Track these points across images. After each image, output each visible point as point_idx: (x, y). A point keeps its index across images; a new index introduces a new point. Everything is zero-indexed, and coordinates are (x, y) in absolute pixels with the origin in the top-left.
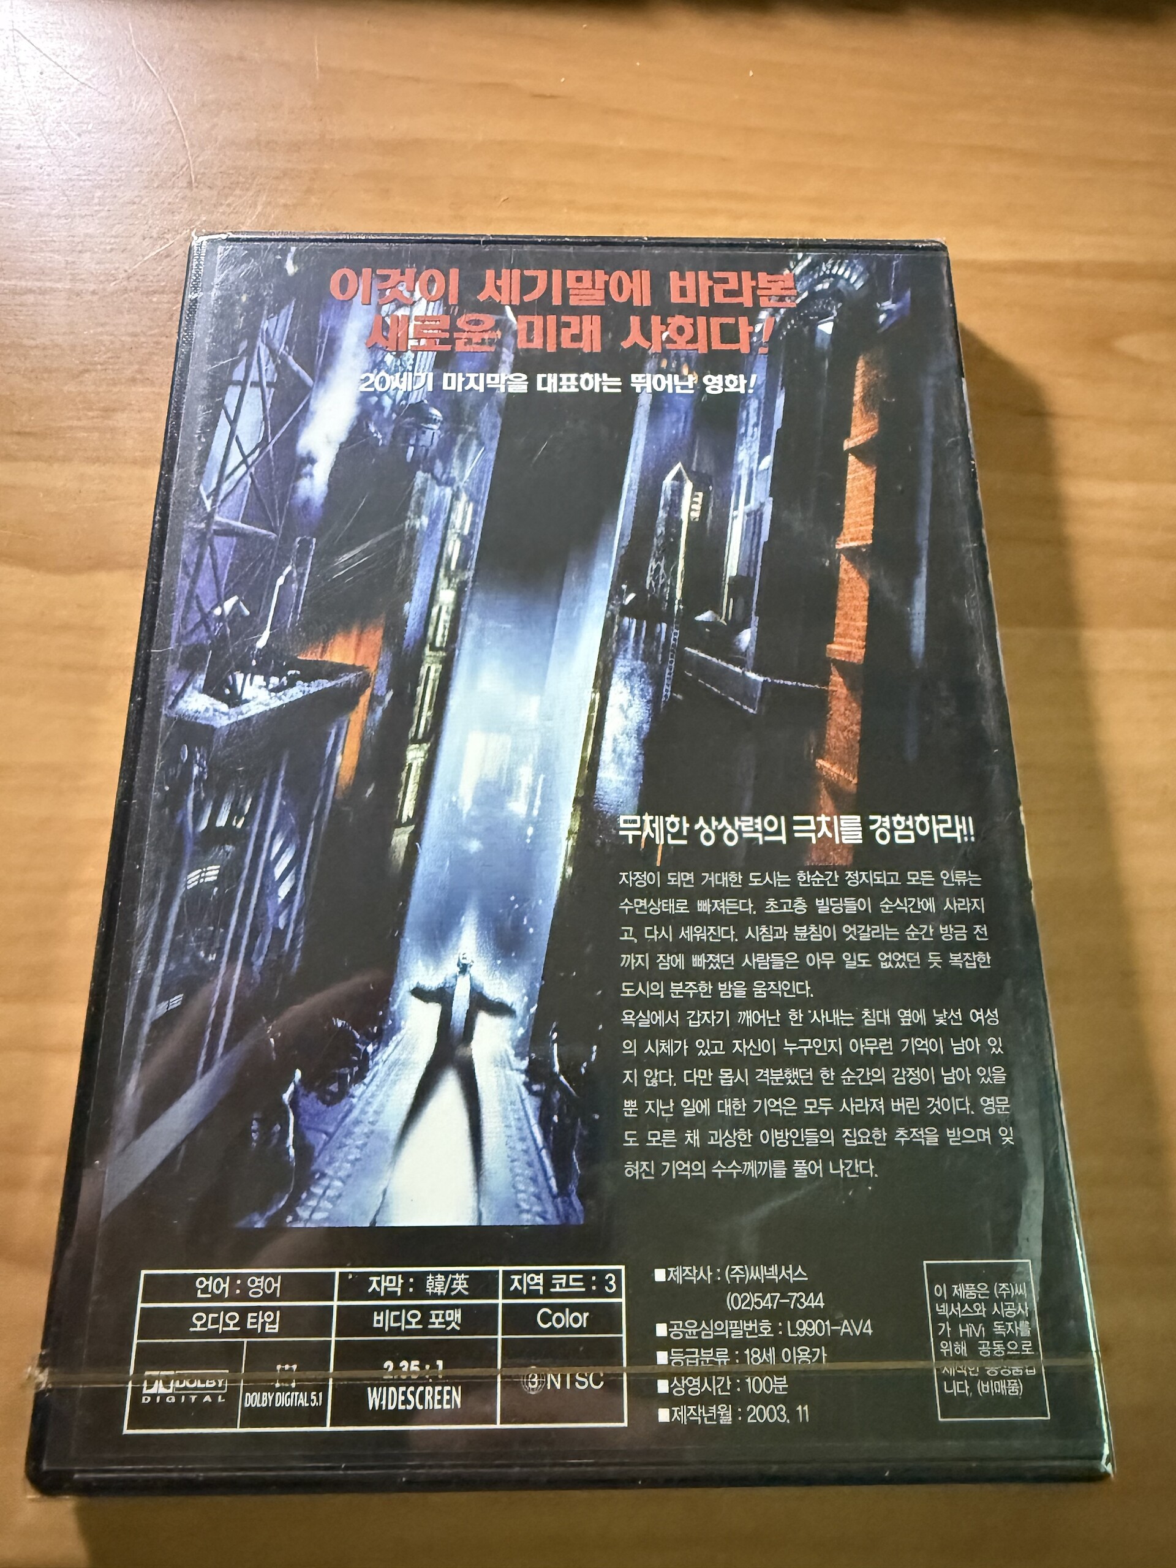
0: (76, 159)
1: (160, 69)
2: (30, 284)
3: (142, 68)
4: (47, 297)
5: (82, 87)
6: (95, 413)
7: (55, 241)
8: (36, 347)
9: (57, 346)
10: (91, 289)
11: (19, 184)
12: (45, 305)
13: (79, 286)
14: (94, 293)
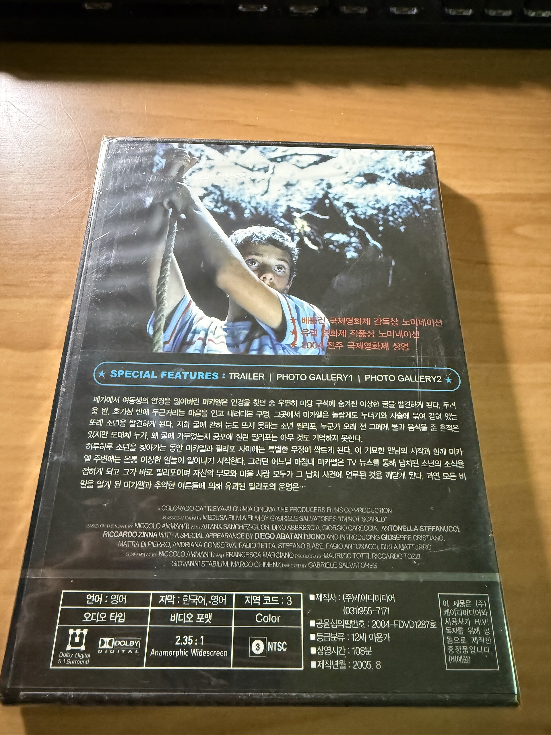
0: (35, 158)
1: (74, 117)
2: (14, 215)
3: (66, 116)
4: (21, 221)
5: (38, 125)
6: (44, 275)
7: (25, 195)
8: (16, 244)
9: (25, 243)
10: (42, 217)
11: (9, 170)
12: (20, 225)
13: (36, 215)
14: (43, 218)
